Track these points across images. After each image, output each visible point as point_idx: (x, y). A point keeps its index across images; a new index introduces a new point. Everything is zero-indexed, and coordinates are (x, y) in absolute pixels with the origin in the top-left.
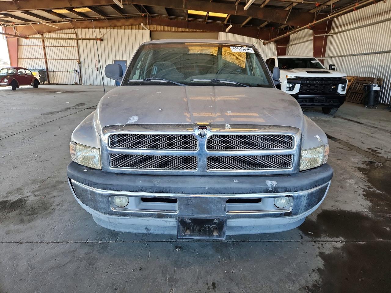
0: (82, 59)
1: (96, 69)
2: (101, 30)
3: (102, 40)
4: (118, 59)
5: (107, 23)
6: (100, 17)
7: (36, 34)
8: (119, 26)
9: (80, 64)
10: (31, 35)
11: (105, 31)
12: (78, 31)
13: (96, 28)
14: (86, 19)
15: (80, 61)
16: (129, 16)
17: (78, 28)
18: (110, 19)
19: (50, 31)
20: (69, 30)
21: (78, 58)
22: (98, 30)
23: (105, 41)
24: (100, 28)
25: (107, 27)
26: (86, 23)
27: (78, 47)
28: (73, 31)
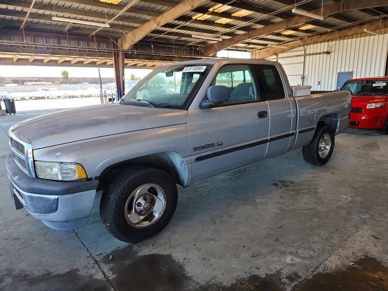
0: (306, 74)
1: (318, 83)
2: (330, 43)
3: (328, 53)
4: (343, 71)
5: (337, 34)
6: (327, 30)
7: (272, 55)
8: (350, 35)
9: (303, 79)
10: (268, 57)
11: (334, 43)
12: (307, 48)
13: (324, 41)
14: (314, 35)
15: (304, 76)
16: (360, 23)
17: (307, 45)
18: (340, 30)
19: (283, 51)
20: (299, 48)
21: (302, 74)
22: (326, 43)
23: (332, 54)
24: (328, 41)
25: (336, 39)
26: (316, 38)
27: (304, 63)
28: (302, 48)
